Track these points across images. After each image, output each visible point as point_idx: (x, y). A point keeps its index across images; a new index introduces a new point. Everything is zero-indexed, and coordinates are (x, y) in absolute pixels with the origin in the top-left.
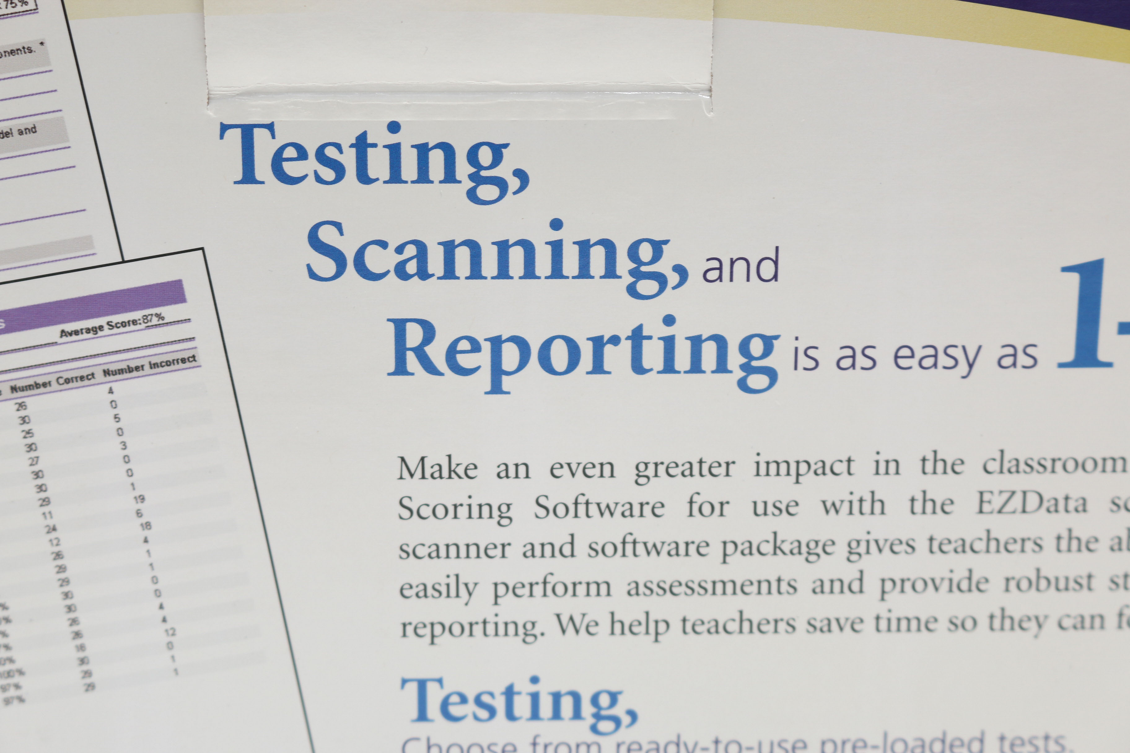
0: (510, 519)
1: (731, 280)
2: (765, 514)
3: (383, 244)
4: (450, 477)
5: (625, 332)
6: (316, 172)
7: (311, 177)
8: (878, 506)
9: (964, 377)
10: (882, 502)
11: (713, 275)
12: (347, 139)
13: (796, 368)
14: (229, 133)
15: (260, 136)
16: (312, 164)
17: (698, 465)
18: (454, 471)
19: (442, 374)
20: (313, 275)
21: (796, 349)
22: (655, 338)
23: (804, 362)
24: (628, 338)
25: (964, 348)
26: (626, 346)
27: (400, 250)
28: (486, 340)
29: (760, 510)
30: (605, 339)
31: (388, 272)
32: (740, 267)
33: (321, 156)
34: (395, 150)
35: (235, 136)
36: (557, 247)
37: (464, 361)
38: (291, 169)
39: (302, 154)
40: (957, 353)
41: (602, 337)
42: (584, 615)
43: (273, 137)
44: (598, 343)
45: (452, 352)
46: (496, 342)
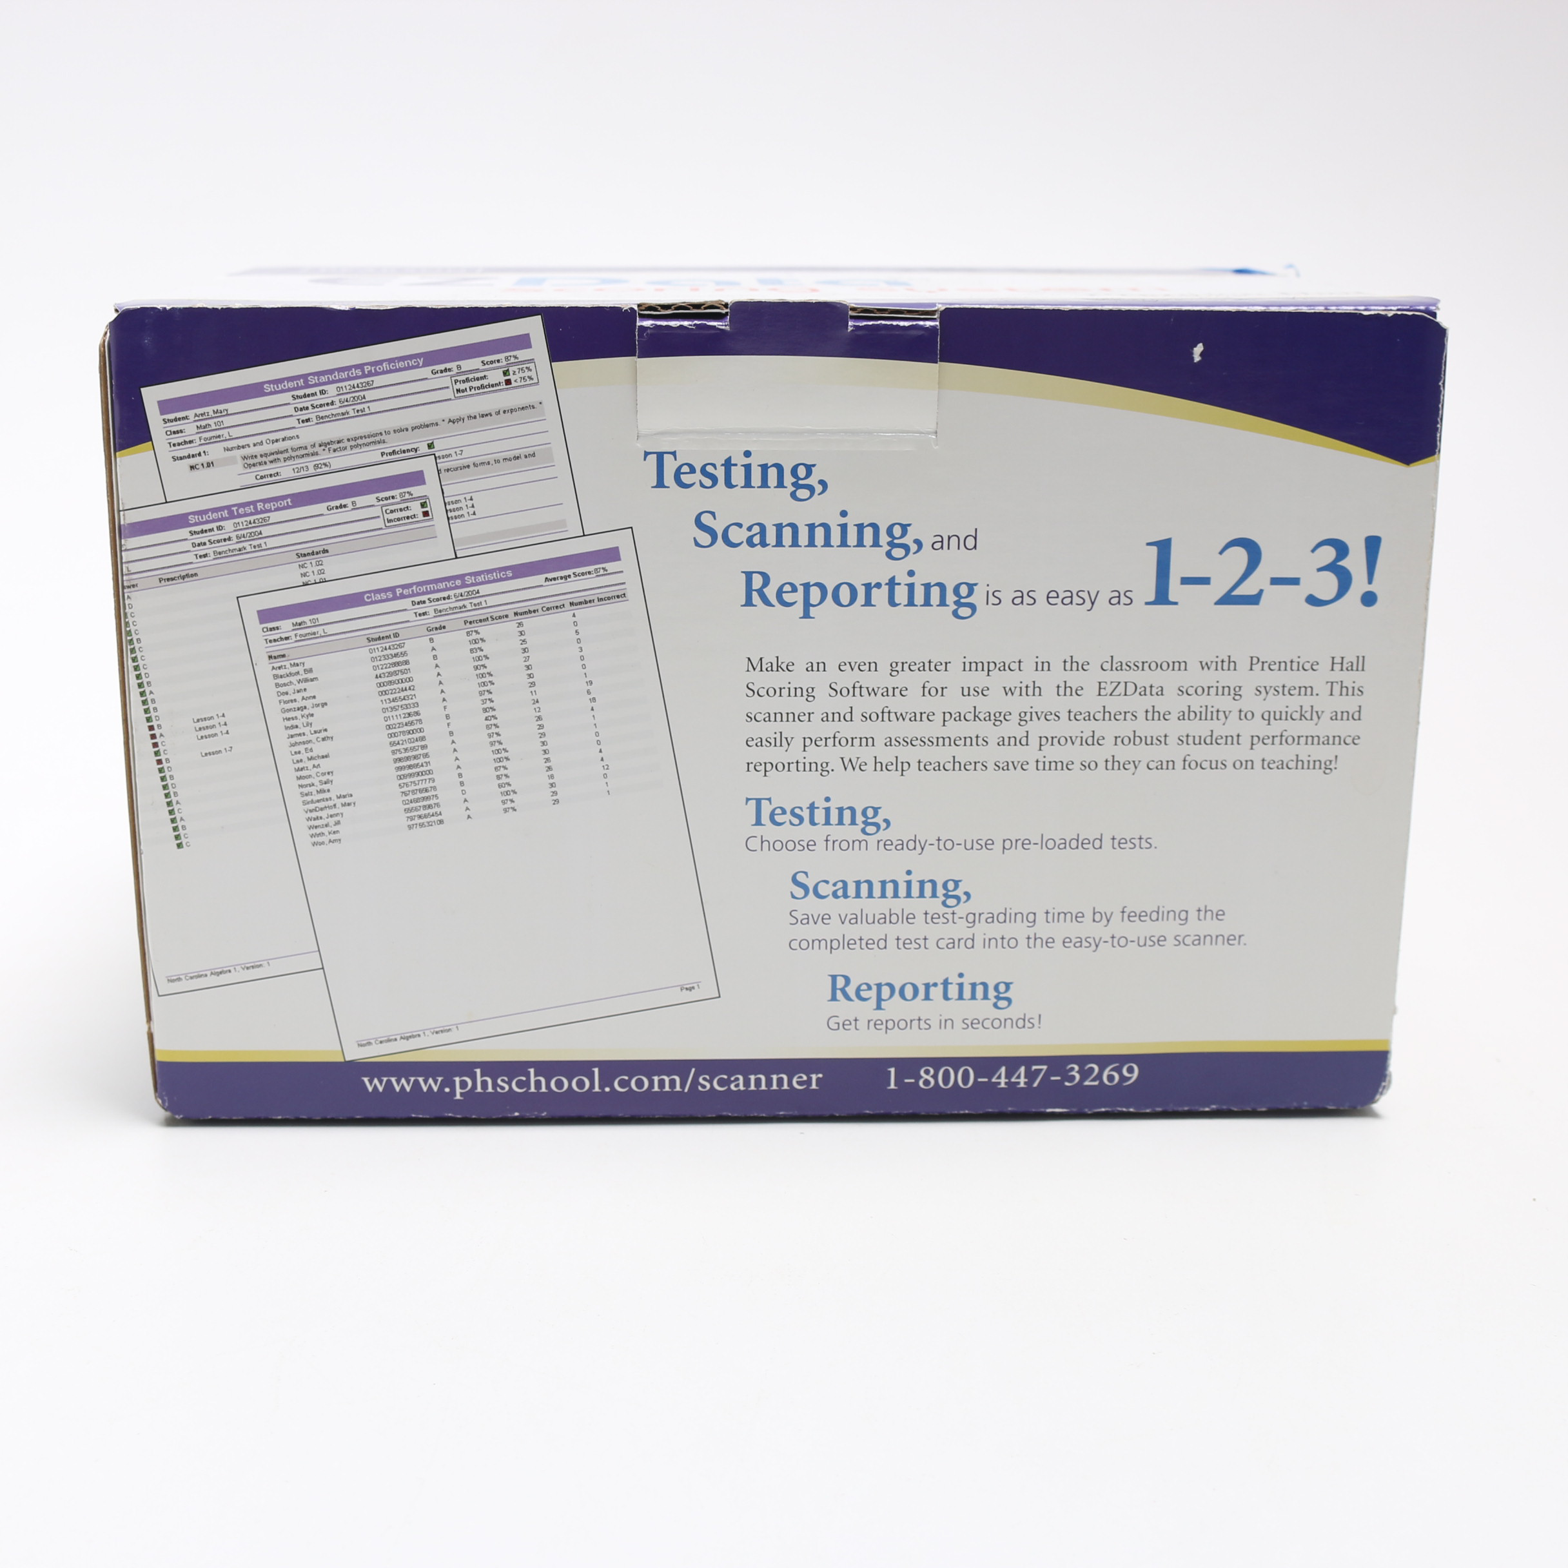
0: (814, 697)
1: (949, 548)
2: (969, 695)
3: (740, 525)
4: (778, 670)
5: (884, 581)
6: (700, 481)
7: (698, 484)
8: (1037, 690)
9: (1089, 610)
10: (1039, 688)
11: (937, 546)
12: (720, 462)
13: (987, 604)
14: (649, 457)
15: (668, 459)
16: (698, 476)
17: (928, 664)
18: (780, 667)
19: (774, 606)
20: (697, 544)
21: (988, 592)
22: (902, 584)
23: (992, 600)
24: (886, 584)
25: (1089, 592)
26: (885, 589)
27: (749, 529)
28: (801, 585)
29: (966, 693)
30: (873, 585)
31: (742, 542)
32: (954, 540)
33: (703, 471)
34: (748, 468)
35: (653, 459)
36: (844, 527)
37: (787, 597)
38: (686, 479)
39: (692, 470)
40: (1085, 595)
41: (870, 584)
42: (858, 758)
43: (676, 459)
44: (868, 587)
45: (780, 593)
46: (807, 586)
